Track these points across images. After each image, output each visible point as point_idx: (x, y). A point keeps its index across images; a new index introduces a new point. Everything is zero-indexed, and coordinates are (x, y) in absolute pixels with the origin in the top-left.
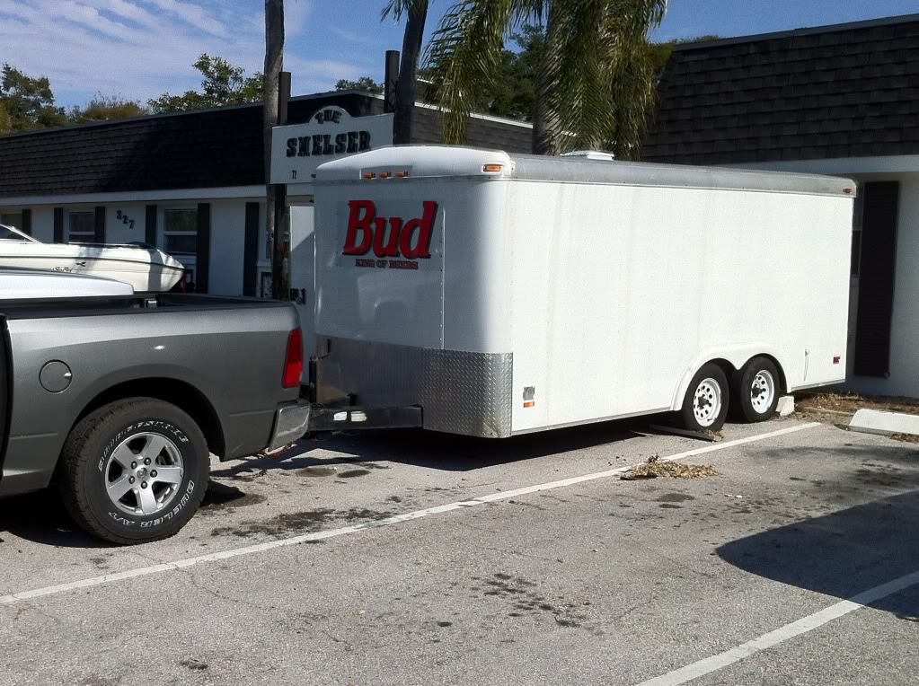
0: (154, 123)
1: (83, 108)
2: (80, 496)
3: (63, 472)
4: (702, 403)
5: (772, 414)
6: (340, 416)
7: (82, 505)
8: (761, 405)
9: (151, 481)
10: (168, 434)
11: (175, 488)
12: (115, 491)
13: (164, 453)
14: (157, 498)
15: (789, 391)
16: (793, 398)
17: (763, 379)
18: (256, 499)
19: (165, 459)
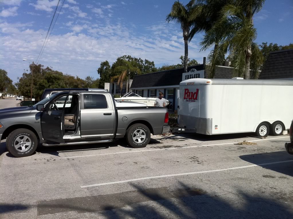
0: (166, 72)
1: (161, 67)
2: (128, 139)
3: (126, 136)
4: (262, 131)
5: (281, 134)
6: (180, 129)
7: (129, 141)
8: (278, 132)
9: (140, 137)
10: (143, 130)
11: (145, 139)
12: (134, 139)
13: (143, 133)
14: (141, 140)
15: (286, 129)
16: (287, 131)
17: (279, 126)
18: (162, 143)
19: (143, 134)
